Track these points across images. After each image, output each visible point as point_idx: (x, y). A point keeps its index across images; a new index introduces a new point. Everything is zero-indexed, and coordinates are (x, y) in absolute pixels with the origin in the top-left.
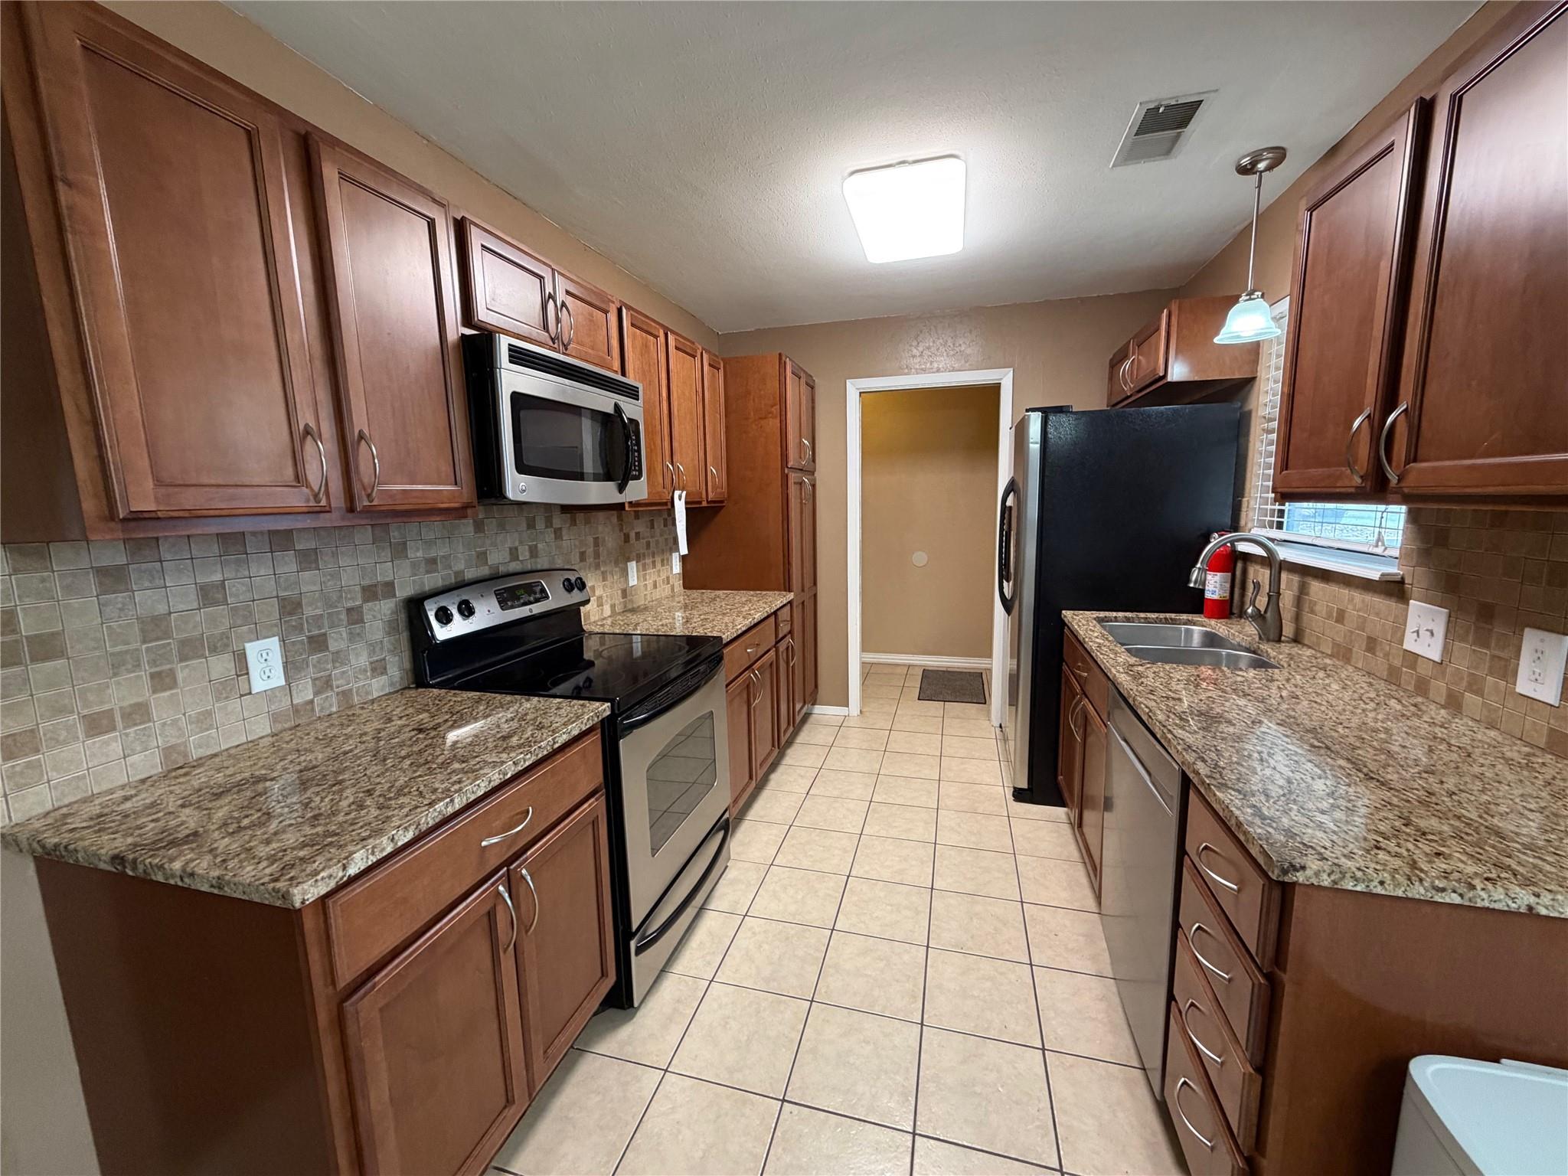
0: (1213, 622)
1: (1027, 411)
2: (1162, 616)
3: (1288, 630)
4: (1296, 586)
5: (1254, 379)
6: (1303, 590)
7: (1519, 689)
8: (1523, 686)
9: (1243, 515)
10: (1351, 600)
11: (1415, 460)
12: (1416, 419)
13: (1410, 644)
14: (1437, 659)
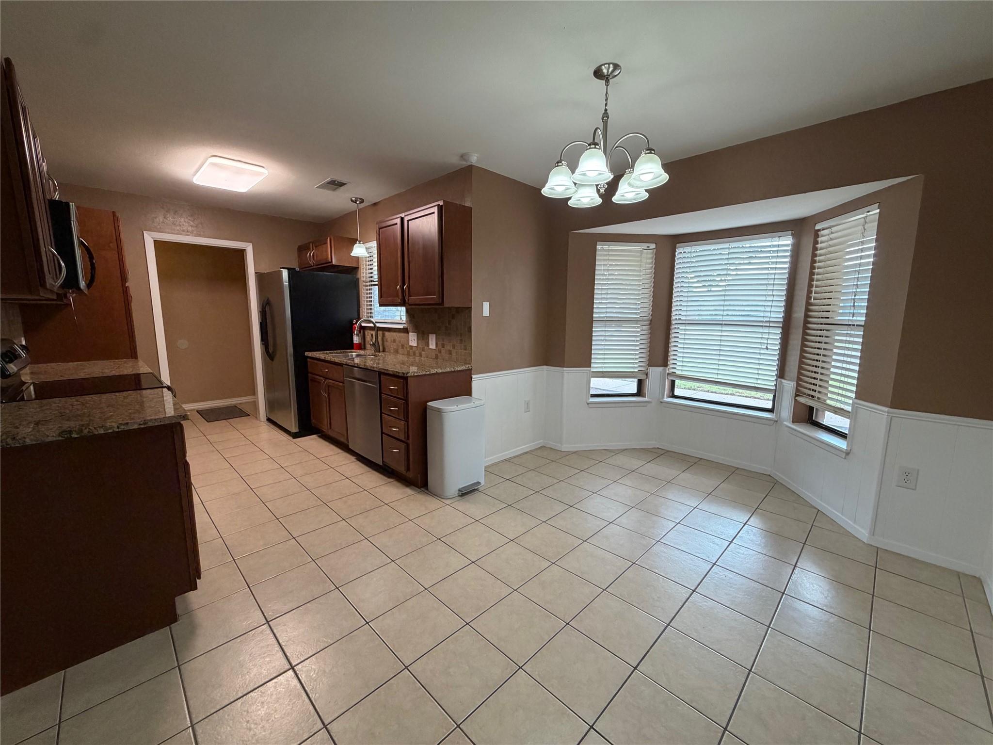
0: (358, 351)
1: (281, 268)
2: (342, 351)
3: (381, 349)
4: (381, 335)
5: (358, 268)
6: (383, 335)
7: (430, 347)
8: (431, 347)
9: (361, 314)
10: (396, 335)
11: (410, 296)
12: (409, 287)
13: (411, 344)
14: (416, 346)
